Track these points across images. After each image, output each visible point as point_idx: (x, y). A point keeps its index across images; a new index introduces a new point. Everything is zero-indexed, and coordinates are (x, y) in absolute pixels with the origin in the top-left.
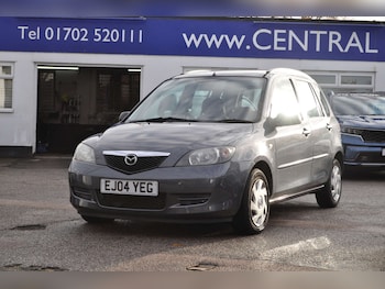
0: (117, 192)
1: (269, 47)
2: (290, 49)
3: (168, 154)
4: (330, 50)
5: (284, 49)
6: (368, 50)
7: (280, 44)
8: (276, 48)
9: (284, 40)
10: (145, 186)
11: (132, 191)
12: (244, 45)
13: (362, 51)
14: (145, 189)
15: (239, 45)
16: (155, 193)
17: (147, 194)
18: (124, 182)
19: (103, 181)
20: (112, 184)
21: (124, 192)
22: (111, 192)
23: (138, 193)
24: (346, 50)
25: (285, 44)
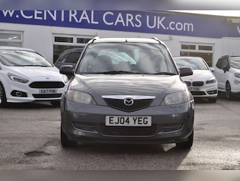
0: (120, 124)
1: (31, 17)
2: (45, 19)
3: (154, 97)
4: (70, 20)
5: (41, 18)
6: (93, 22)
7: (38, 15)
8: (36, 18)
9: (41, 12)
10: (142, 120)
11: (132, 123)
12: (14, 15)
13: (89, 22)
14: (142, 122)
15: (11, 14)
16: (149, 124)
17: (143, 125)
18: (126, 118)
19: (108, 118)
20: (115, 119)
21: (126, 124)
22: (115, 125)
23: (137, 125)
24: (80, 21)
25: (42, 15)
